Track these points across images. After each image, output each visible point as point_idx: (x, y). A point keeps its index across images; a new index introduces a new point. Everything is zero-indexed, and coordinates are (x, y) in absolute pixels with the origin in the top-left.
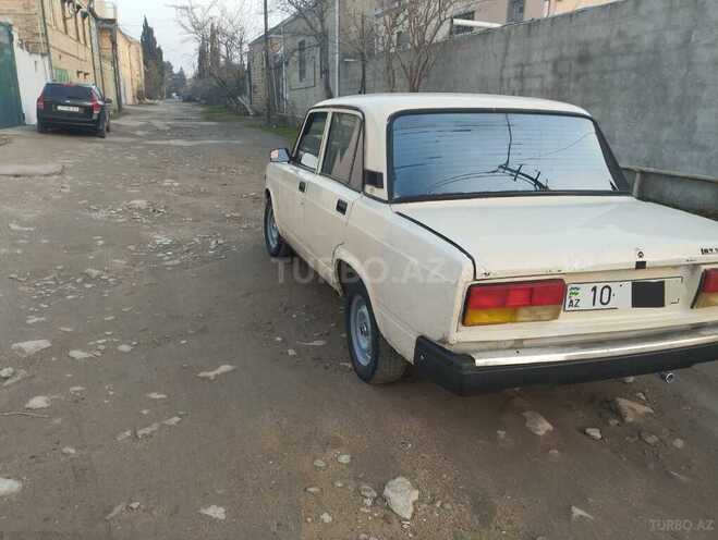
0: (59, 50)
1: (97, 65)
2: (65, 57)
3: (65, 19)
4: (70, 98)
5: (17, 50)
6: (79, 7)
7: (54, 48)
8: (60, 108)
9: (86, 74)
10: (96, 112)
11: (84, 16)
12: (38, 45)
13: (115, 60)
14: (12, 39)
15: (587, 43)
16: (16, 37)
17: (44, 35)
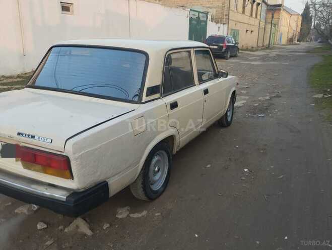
0: (236, 21)
2: (238, 24)
3: (244, 8)
5: (209, 23)
7: (233, 20)
9: (252, 32)
11: (258, 4)
14: (207, 18)
16: (210, 17)
17: (228, 15)
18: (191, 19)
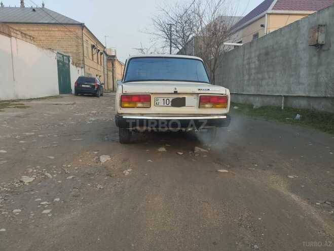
0: (89, 66)
1: (106, 73)
2: (91, 69)
3: (92, 55)
4: (87, 82)
5: (71, 66)
6: (99, 50)
7: (87, 66)
8: (83, 86)
9: (100, 76)
10: (96, 87)
11: (101, 54)
12: (80, 64)
13: (113, 71)
14: (69, 61)
15: (267, 47)
16: (71, 60)
17: (84, 60)
18: (58, 61)
